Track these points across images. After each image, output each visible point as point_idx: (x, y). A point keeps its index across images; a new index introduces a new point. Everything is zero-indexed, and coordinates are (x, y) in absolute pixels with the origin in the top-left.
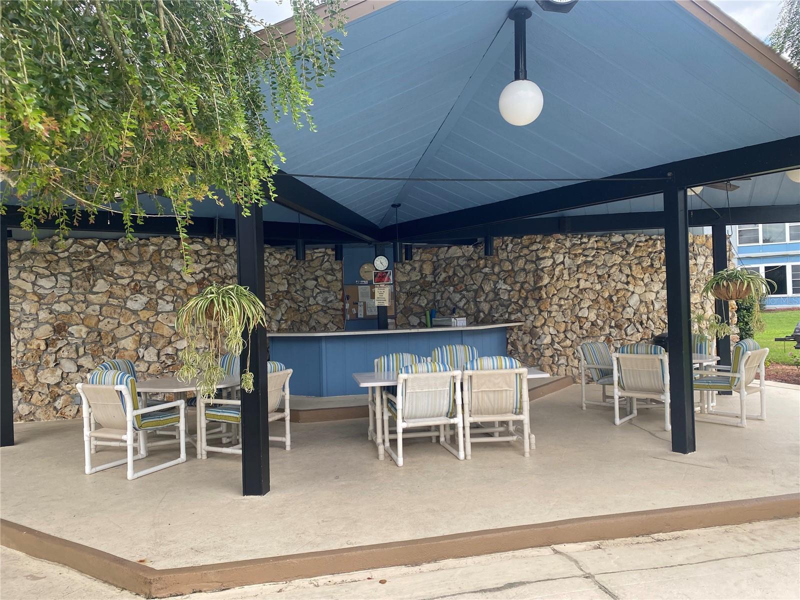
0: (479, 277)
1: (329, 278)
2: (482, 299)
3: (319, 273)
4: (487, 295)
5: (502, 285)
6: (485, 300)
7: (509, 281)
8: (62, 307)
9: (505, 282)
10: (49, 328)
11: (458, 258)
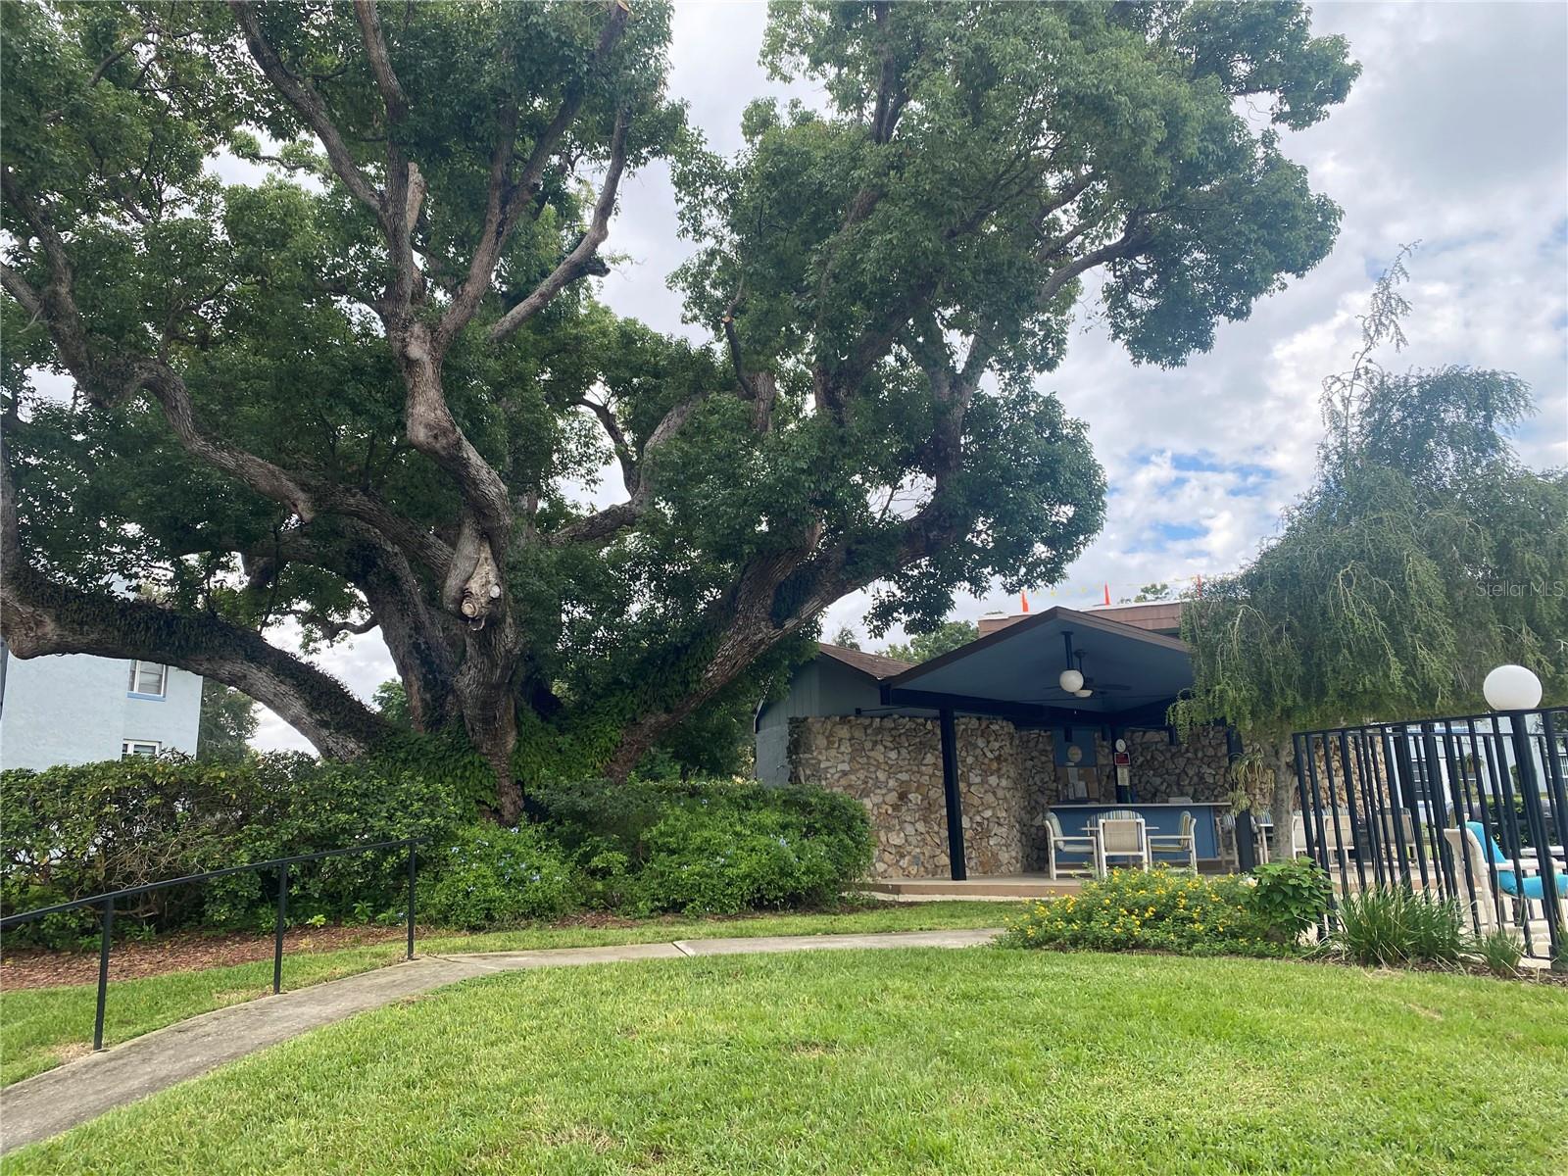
0: (1181, 762)
1: (1043, 759)
2: (1186, 782)
3: (1034, 754)
4: (1191, 778)
5: (1205, 769)
6: (1189, 784)
7: (1213, 765)
8: (904, 777)
9: (1209, 766)
10: (895, 794)
11: (1157, 743)
